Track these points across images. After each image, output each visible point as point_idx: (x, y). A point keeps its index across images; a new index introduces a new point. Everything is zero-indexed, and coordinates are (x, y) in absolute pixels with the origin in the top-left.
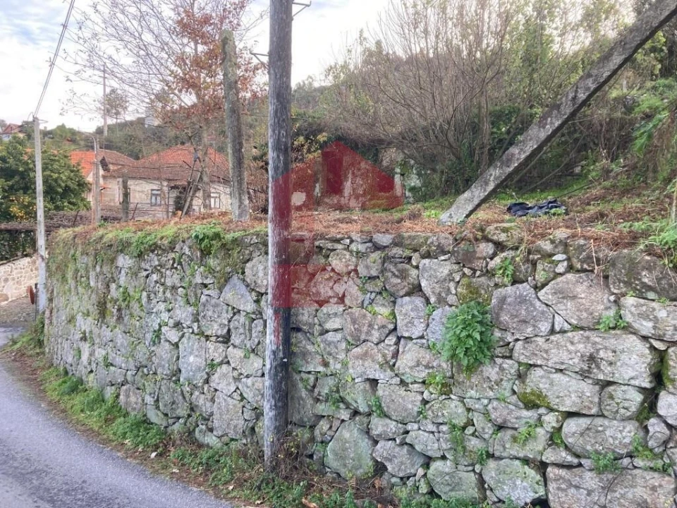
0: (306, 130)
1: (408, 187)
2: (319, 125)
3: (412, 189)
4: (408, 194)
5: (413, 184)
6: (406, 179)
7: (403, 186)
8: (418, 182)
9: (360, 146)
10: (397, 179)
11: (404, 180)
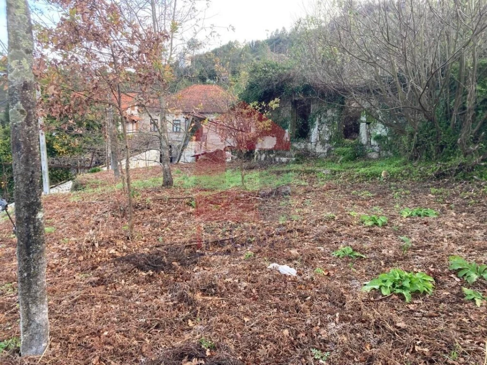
0: (276, 81)
1: (373, 136)
2: (289, 75)
3: (378, 138)
4: (373, 142)
5: (378, 133)
6: (372, 127)
7: (369, 134)
8: (384, 131)
9: (326, 95)
10: (363, 128)
11: (370, 128)
